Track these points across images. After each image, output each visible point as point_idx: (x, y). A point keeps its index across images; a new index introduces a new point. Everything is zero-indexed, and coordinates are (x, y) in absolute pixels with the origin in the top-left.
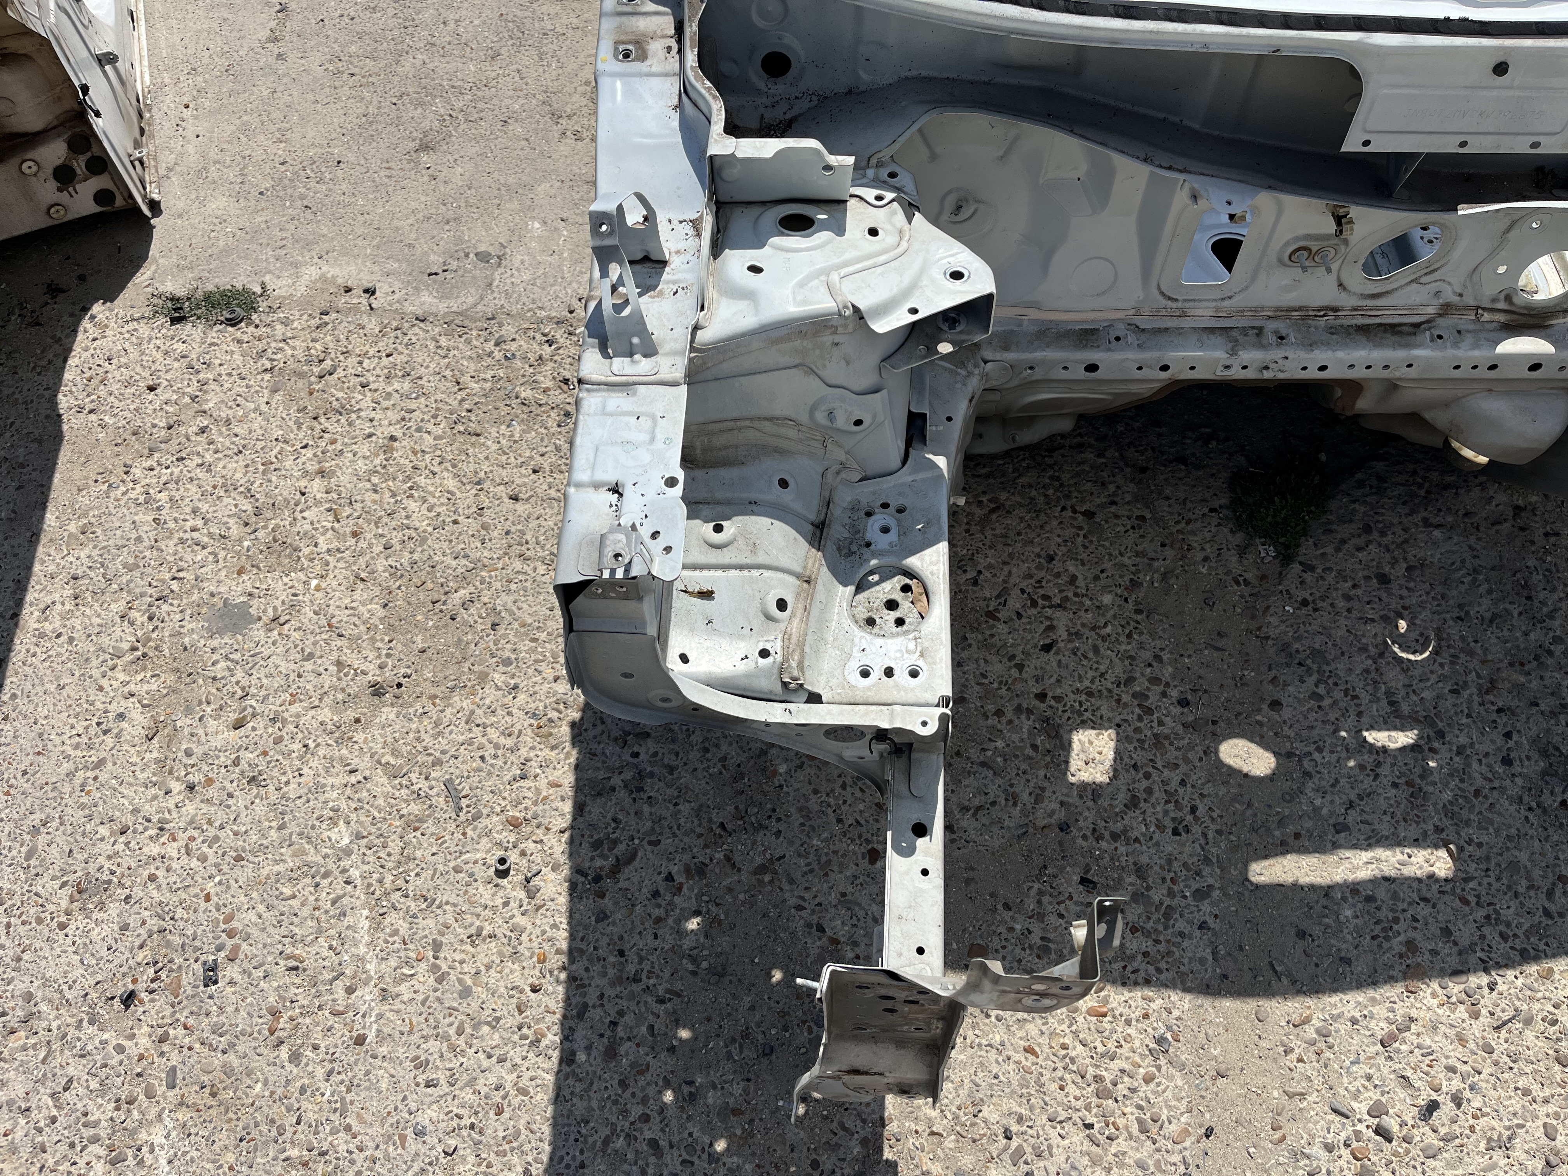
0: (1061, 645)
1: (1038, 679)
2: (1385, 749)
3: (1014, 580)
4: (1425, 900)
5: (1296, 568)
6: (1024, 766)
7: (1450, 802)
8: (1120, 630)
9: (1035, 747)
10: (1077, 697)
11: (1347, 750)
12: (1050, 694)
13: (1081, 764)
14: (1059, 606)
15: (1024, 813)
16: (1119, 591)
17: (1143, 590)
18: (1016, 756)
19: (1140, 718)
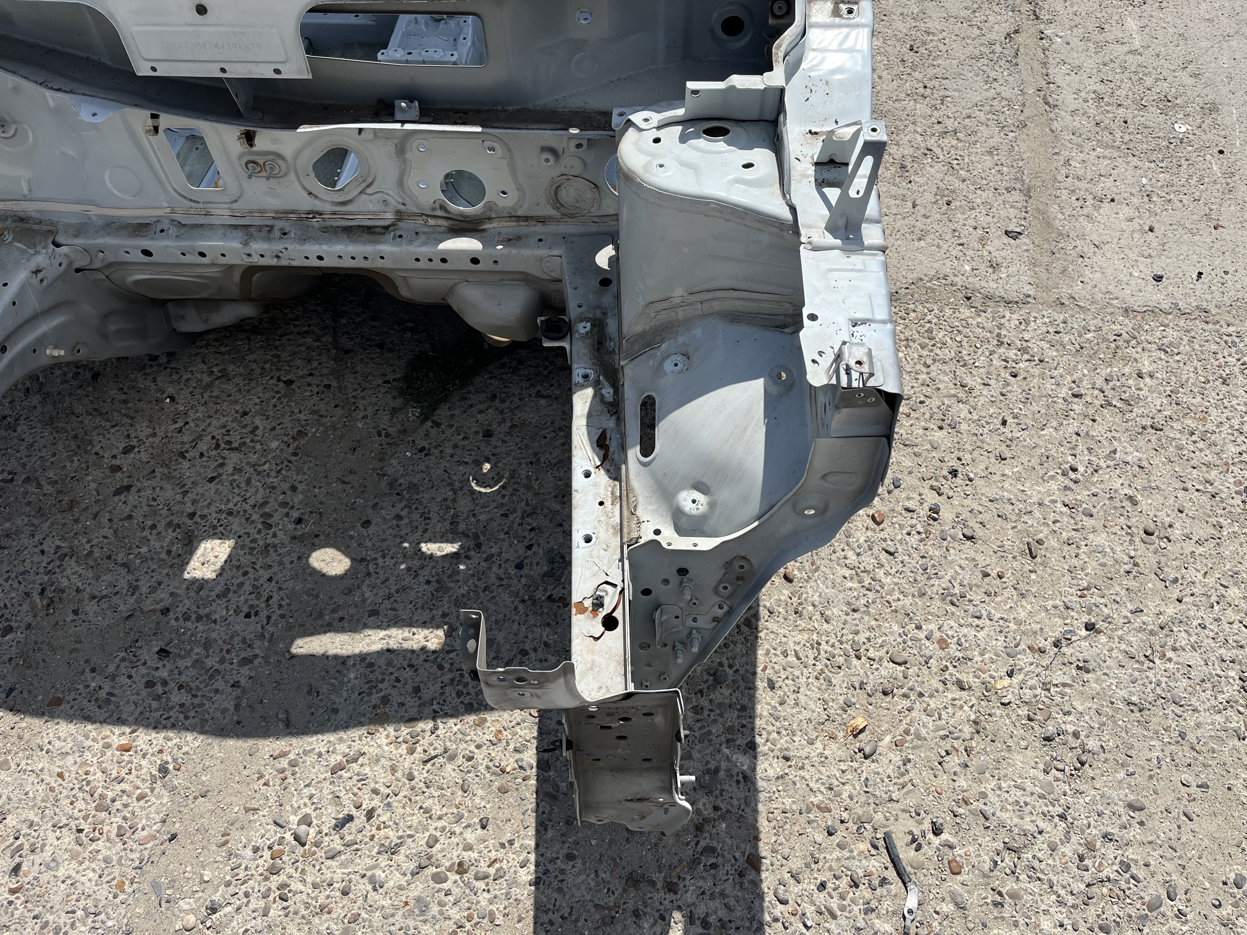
0: (224, 477)
1: (194, 502)
2: (431, 556)
3: (212, 429)
4: (411, 666)
5: (429, 424)
6: (154, 567)
7: (463, 595)
8: (274, 467)
9: (169, 552)
10: (218, 516)
11: (405, 557)
12: (199, 513)
13: (198, 564)
14: (237, 449)
15: (138, 601)
16: (286, 439)
17: (306, 439)
18: (152, 559)
19: (259, 531)
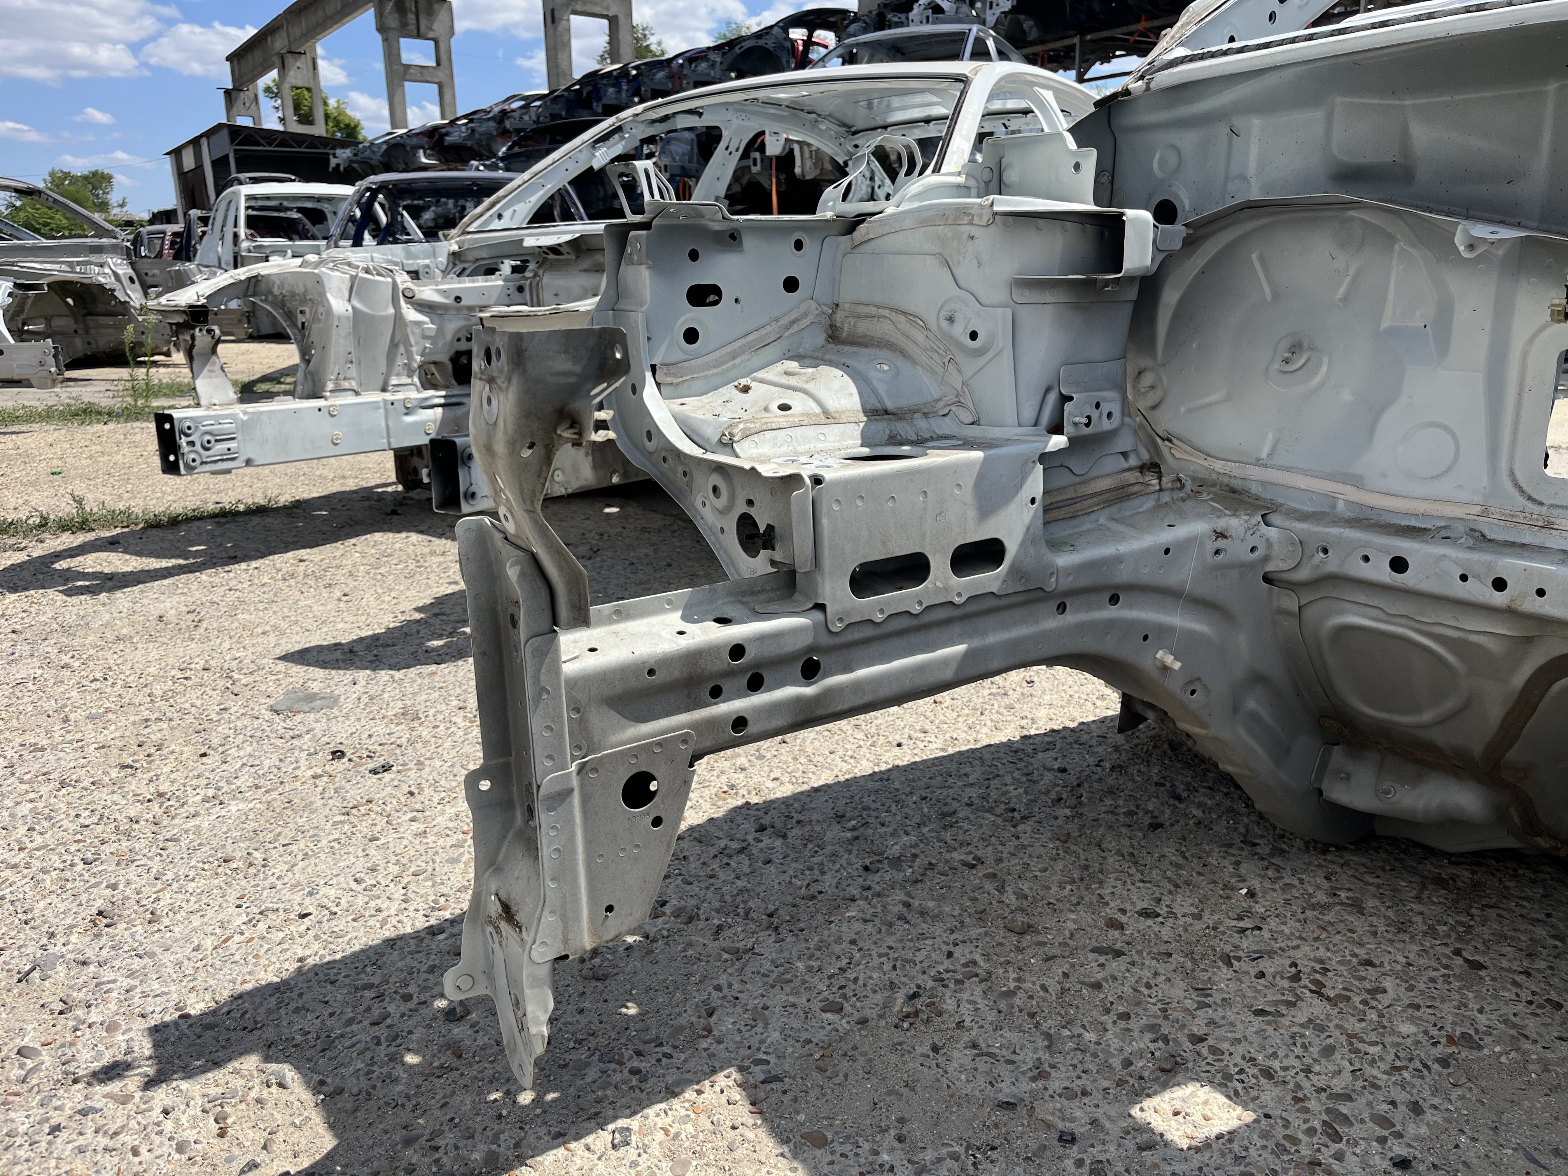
0: (1285, 1021)
1: (1211, 1022)
3: (1298, 954)
6: (1093, 1068)
8: (1390, 1057)
9: (1127, 1063)
10: (1245, 1065)
12: (1211, 1041)
13: (1169, 1110)
14: (1328, 999)
15: (1033, 1094)
16: (1434, 1032)
17: (1475, 1054)
18: (1095, 1055)
19: (1311, 1132)
